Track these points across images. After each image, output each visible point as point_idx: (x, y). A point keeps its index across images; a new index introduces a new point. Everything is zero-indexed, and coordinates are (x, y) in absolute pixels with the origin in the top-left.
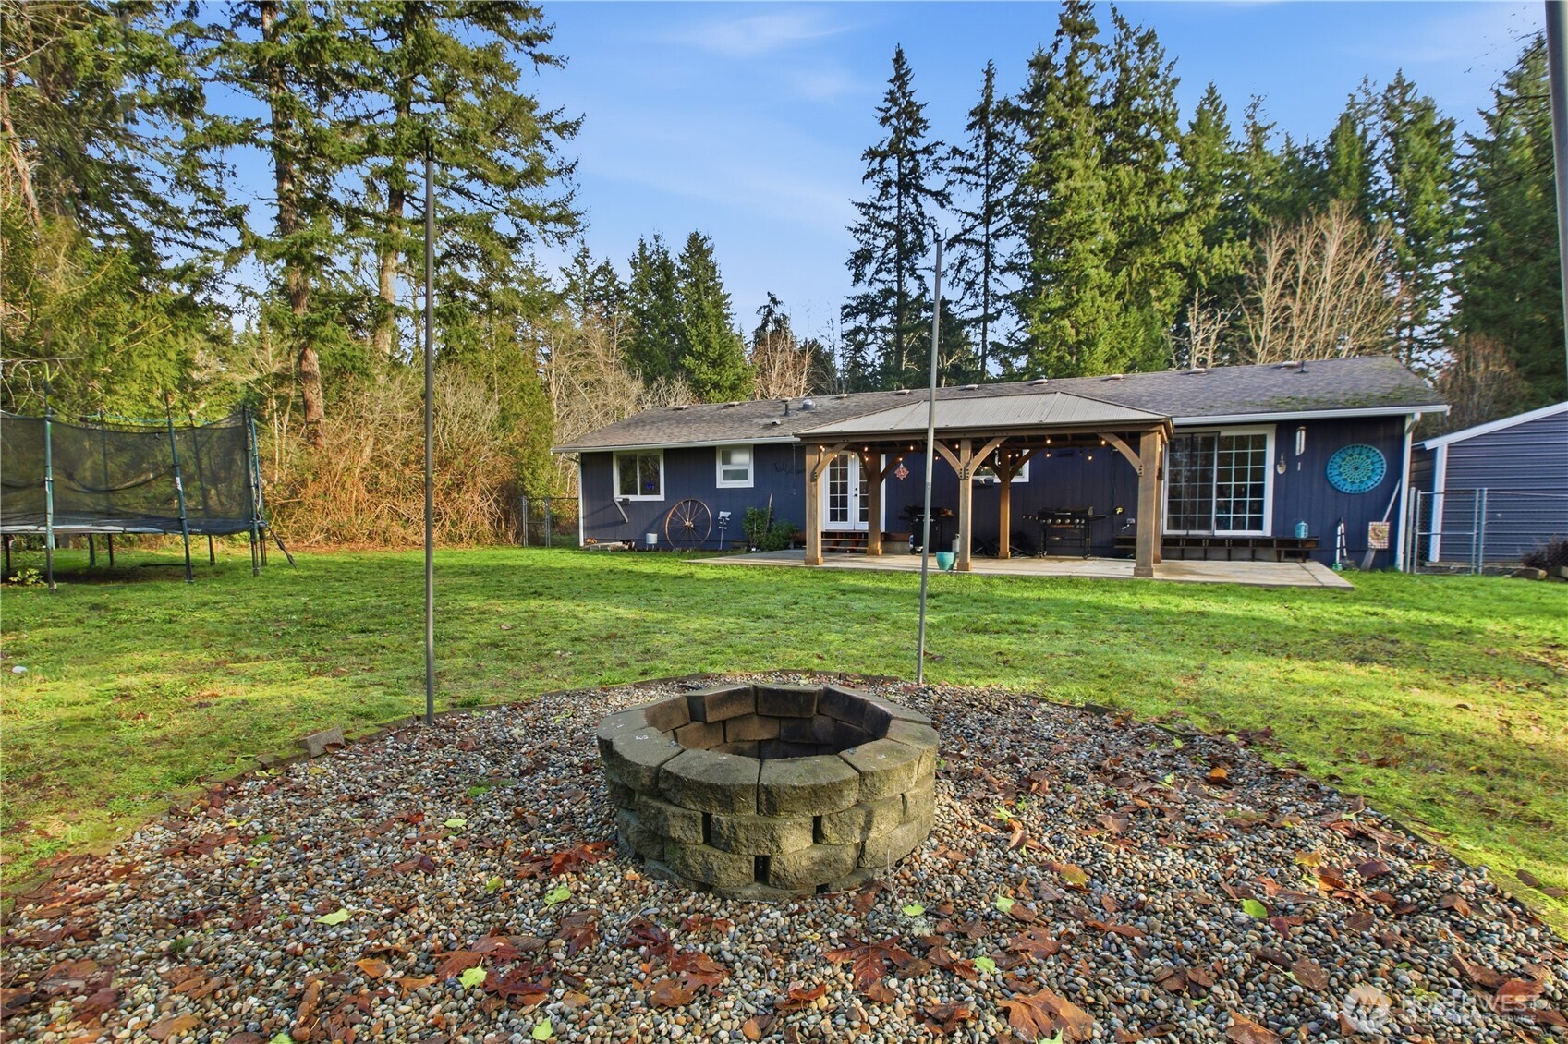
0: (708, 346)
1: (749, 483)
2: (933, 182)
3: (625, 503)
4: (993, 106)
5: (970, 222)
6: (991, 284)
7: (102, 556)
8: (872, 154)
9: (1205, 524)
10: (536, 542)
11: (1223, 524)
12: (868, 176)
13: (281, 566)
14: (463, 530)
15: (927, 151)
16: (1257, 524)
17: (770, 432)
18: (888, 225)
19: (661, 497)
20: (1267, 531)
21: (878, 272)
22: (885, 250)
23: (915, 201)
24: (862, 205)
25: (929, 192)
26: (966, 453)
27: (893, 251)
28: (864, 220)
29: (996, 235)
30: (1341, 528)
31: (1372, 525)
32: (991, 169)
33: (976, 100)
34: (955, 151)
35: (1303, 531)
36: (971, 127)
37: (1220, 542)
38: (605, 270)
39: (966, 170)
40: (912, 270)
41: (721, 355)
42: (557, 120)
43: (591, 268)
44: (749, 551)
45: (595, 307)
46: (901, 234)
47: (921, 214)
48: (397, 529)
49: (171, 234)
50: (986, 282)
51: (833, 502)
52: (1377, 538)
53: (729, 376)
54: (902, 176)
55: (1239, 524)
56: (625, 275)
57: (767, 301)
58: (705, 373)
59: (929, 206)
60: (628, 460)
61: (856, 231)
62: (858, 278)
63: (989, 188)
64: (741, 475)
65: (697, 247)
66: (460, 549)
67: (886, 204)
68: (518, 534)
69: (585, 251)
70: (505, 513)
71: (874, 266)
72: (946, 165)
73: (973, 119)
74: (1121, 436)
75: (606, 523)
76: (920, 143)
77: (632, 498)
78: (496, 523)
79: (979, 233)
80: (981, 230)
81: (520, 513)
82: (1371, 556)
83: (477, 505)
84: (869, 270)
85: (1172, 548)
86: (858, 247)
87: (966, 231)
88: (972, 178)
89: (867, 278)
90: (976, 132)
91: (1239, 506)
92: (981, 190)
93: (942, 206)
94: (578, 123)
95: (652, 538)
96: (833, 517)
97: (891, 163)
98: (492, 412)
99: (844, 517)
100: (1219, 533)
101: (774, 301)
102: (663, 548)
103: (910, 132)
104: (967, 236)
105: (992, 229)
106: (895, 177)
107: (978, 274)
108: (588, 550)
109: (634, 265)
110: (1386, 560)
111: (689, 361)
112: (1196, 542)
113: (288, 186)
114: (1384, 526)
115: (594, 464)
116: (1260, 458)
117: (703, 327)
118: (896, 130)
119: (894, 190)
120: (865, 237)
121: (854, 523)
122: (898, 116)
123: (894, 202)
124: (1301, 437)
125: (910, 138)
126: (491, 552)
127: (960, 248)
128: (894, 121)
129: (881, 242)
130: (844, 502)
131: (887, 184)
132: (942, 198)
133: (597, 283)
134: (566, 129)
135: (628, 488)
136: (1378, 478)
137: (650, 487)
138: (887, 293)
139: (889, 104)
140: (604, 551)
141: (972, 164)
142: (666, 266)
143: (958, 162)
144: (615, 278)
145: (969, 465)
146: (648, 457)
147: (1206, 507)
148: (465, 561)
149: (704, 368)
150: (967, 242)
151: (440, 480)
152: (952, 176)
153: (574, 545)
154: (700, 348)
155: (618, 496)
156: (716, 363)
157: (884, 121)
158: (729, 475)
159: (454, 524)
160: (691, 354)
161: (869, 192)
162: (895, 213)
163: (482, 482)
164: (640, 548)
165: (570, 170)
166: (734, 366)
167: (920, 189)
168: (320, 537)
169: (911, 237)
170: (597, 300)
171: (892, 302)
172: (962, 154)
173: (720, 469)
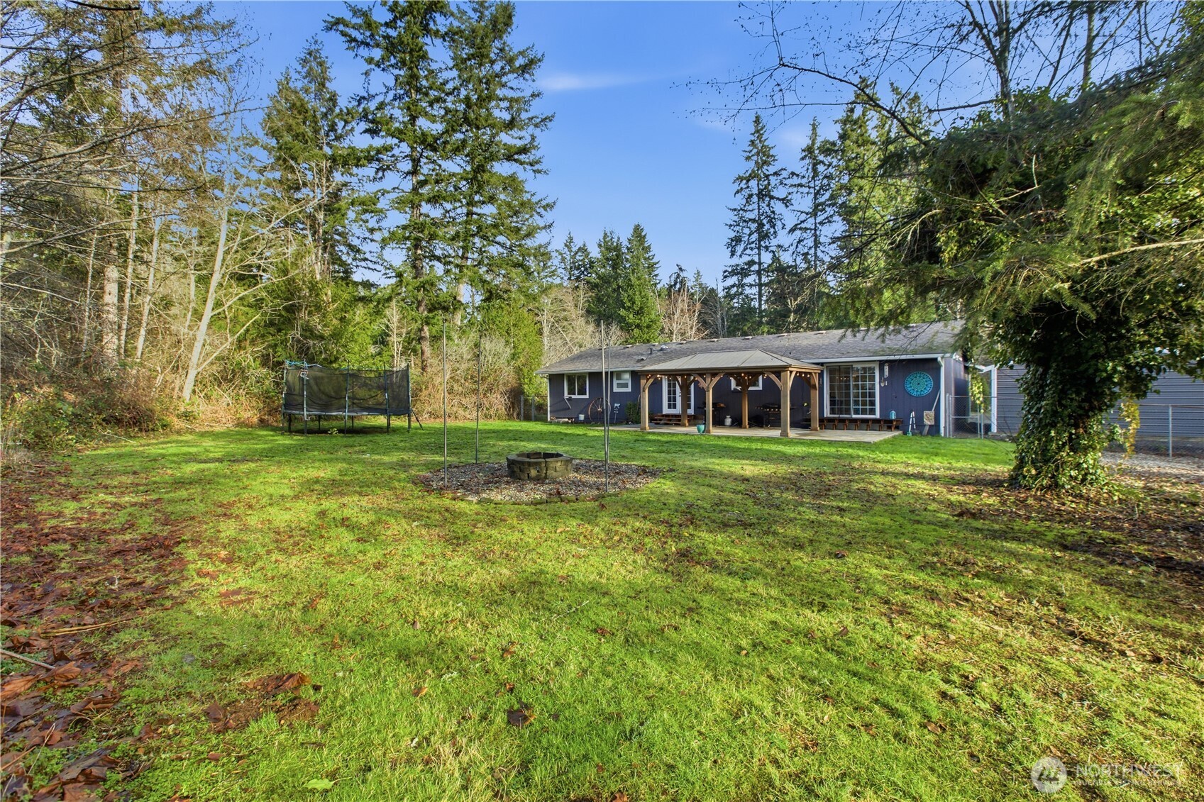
0: (634, 303)
1: (629, 390)
2: (780, 192)
3: (570, 399)
4: (817, 145)
5: (803, 217)
6: (819, 253)
7: (349, 424)
8: (740, 179)
9: (848, 412)
10: (527, 418)
11: (856, 412)
12: (737, 192)
13: (416, 429)
14: (492, 412)
15: (776, 174)
16: (872, 411)
17: (639, 364)
18: (753, 221)
19: (587, 396)
20: (877, 416)
21: (745, 250)
22: (750, 235)
23: (768, 205)
24: (735, 210)
25: (778, 199)
26: (708, 380)
27: (754, 237)
28: (736, 218)
29: (822, 223)
30: (913, 414)
31: (925, 413)
32: (817, 183)
33: (806, 142)
34: (793, 174)
35: (893, 416)
36: (803, 159)
37: (855, 421)
38: (583, 249)
39: (801, 185)
40: (767, 248)
41: (641, 308)
42: (544, 203)
43: (574, 249)
44: (627, 423)
45: (576, 272)
46: (761, 225)
47: (773, 212)
48: (461, 412)
49: (359, 264)
50: (815, 253)
51: (669, 399)
52: (929, 420)
53: (645, 321)
54: (760, 191)
55: (864, 412)
56: (595, 253)
57: (676, 269)
58: (631, 318)
59: (778, 207)
60: (571, 378)
61: (731, 225)
62: (733, 254)
63: (817, 194)
64: (626, 385)
65: (638, 234)
66: (491, 422)
67: (750, 208)
68: (518, 415)
69: (571, 239)
70: (512, 403)
71: (742, 246)
72: (788, 182)
73: (804, 154)
74: (773, 373)
75: (561, 409)
76: (772, 169)
77: (573, 397)
78: (508, 409)
79: (810, 223)
80: (812, 220)
81: (519, 405)
82: (927, 428)
83: (498, 401)
84: (739, 249)
85: (826, 423)
86: (732, 235)
87: (802, 222)
88: (806, 190)
89: (739, 253)
90: (807, 161)
91: (864, 403)
92: (813, 195)
93: (787, 206)
94: (554, 203)
95: (582, 417)
96: (669, 407)
97: (753, 183)
98: (509, 351)
99: (675, 407)
100: (854, 416)
101: (681, 269)
102: (587, 422)
103: (765, 163)
104: (803, 225)
105: (819, 220)
106: (755, 191)
107: (810, 248)
108: (551, 423)
109: (600, 246)
110: (935, 430)
111: (622, 312)
112: (842, 421)
113: (419, 252)
114: (932, 413)
115: (555, 379)
116: (872, 379)
117: (630, 292)
118: (757, 162)
119: (755, 199)
120: (737, 228)
121: (678, 411)
122: (758, 154)
123: (755, 206)
124: (886, 369)
125: (765, 167)
126: (505, 423)
127: (798, 233)
128: (755, 158)
129: (747, 231)
130: (675, 399)
131: (751, 196)
132: (786, 202)
133: (578, 258)
134: (548, 207)
135: (571, 392)
136: (929, 389)
137: (582, 392)
138: (751, 263)
139: (751, 148)
140: (558, 424)
141: (804, 181)
142: (617, 248)
143: (795, 181)
144: (589, 254)
145: (709, 385)
146: (581, 377)
147: (848, 403)
148: (491, 427)
149: (631, 316)
150: (801, 229)
151: (482, 388)
152: (791, 190)
153: (544, 420)
154: (629, 304)
155: (566, 395)
156: (640, 312)
157: (748, 158)
158: (619, 385)
159: (488, 409)
160: (624, 308)
161: (739, 201)
162: (756, 212)
163: (502, 389)
164: (577, 423)
165: (550, 226)
166: (649, 314)
167: (772, 198)
168: (427, 416)
169: (767, 226)
170: (578, 269)
171: (756, 267)
172: (798, 175)
173: (615, 382)
